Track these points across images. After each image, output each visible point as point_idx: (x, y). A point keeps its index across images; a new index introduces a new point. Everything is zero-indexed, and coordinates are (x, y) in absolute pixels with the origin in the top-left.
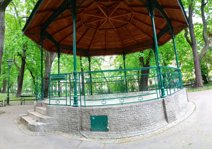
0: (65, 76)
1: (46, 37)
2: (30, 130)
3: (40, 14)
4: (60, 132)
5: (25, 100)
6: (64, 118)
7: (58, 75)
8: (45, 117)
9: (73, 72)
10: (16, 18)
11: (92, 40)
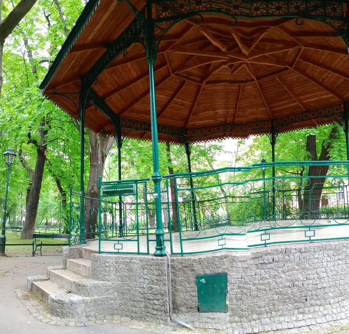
0: (134, 185)
1: (92, 102)
2: (52, 314)
3: (79, 53)
4: (124, 319)
5: (41, 245)
6: (133, 284)
7: (119, 182)
8: (89, 282)
9: (153, 177)
10: (28, 61)
11: (192, 106)
